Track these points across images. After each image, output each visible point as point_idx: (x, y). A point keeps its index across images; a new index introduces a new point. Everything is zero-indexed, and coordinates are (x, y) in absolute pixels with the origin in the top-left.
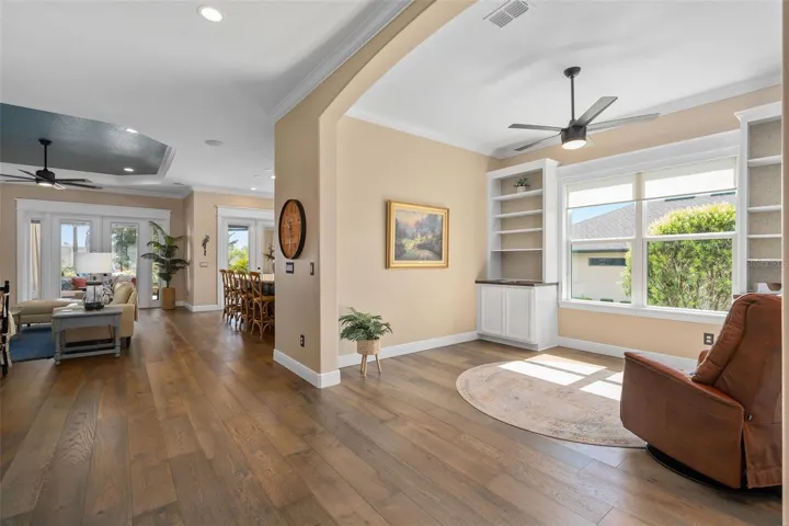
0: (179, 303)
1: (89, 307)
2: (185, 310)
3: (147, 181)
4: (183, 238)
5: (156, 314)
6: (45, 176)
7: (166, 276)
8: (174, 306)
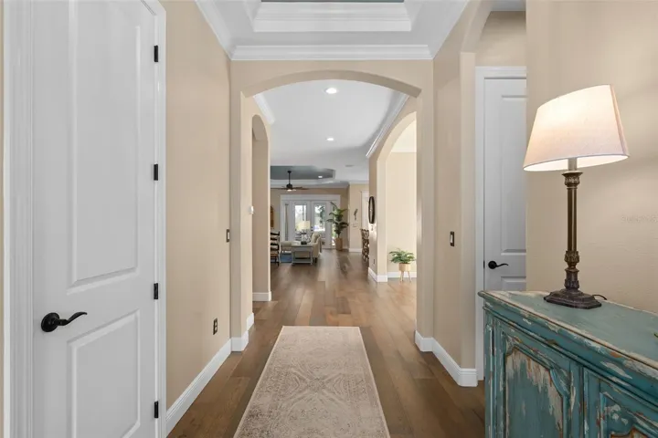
0: (344, 247)
1: (302, 243)
2: (347, 251)
3: (329, 181)
4: (346, 210)
5: (335, 252)
6: (289, 186)
7: (338, 232)
8: (341, 248)
